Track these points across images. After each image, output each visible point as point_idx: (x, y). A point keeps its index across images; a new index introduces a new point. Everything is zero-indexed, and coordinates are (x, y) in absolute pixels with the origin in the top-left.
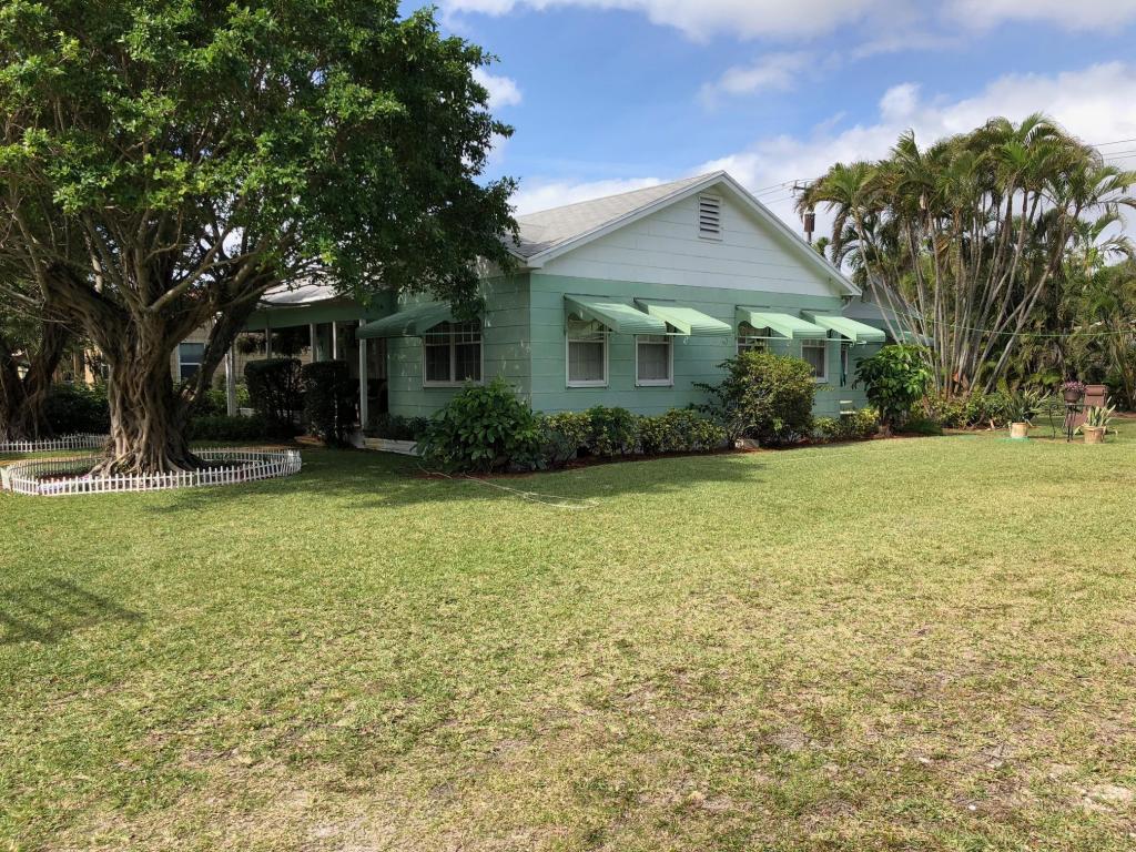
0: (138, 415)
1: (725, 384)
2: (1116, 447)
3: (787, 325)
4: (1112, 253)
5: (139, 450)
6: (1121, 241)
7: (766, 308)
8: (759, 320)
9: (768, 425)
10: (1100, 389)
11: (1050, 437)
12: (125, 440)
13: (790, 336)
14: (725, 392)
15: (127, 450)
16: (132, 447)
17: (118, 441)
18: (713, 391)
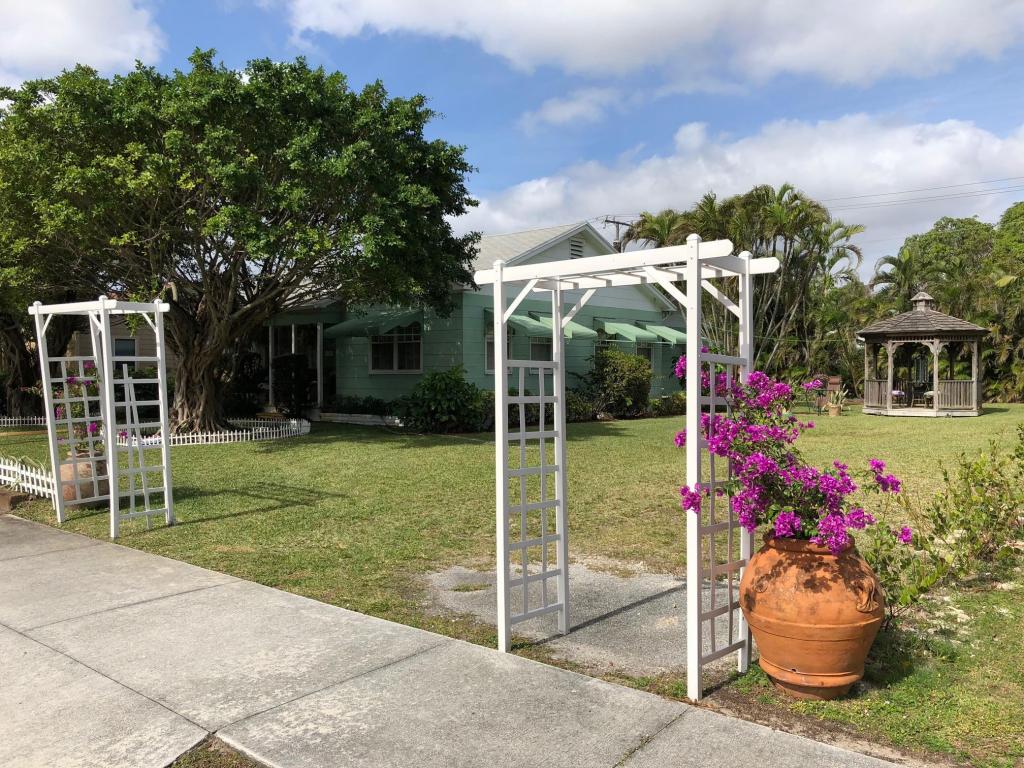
0: (198, 392)
1: (590, 373)
2: (851, 418)
3: (631, 332)
4: (843, 280)
5: (197, 417)
6: (849, 272)
7: (613, 319)
8: (611, 328)
9: (621, 402)
10: (837, 379)
11: (808, 413)
12: (186, 410)
13: (634, 340)
14: (589, 380)
15: (188, 417)
16: (192, 415)
17: (180, 411)
18: (581, 378)
